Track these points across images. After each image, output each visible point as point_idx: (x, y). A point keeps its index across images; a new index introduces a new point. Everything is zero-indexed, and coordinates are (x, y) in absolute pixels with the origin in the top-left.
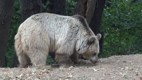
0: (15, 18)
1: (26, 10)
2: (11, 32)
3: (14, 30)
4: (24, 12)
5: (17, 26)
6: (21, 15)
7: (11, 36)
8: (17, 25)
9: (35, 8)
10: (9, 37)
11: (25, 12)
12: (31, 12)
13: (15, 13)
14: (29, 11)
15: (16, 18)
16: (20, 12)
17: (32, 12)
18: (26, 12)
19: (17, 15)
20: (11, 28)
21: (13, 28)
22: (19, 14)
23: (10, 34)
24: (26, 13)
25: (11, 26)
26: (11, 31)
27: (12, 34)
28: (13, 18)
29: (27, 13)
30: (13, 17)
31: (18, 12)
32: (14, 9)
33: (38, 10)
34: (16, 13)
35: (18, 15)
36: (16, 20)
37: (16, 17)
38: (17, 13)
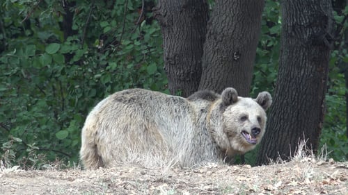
0: (267, 44)
1: (293, 27)
2: (256, 80)
3: (262, 75)
4: (287, 31)
5: (270, 65)
6: (279, 37)
7: (255, 88)
8: (269, 63)
9: (316, 22)
10: (252, 90)
11: (289, 32)
12: (304, 31)
13: (266, 34)
14: (300, 28)
15: (268, 46)
16: (279, 31)
17: (308, 31)
18: (293, 30)
19: (270, 38)
20: (256, 69)
21: (260, 69)
22: (275, 35)
23: (253, 83)
24: (293, 34)
25: (257, 65)
26: (254, 76)
27: (258, 83)
28: (260, 45)
29: (295, 33)
30: (260, 43)
31: (273, 30)
32: (264, 23)
33: (321, 27)
34: (269, 34)
35: (274, 38)
36: (269, 49)
37: (269, 41)
38: (272, 33)
